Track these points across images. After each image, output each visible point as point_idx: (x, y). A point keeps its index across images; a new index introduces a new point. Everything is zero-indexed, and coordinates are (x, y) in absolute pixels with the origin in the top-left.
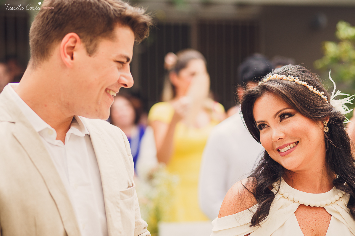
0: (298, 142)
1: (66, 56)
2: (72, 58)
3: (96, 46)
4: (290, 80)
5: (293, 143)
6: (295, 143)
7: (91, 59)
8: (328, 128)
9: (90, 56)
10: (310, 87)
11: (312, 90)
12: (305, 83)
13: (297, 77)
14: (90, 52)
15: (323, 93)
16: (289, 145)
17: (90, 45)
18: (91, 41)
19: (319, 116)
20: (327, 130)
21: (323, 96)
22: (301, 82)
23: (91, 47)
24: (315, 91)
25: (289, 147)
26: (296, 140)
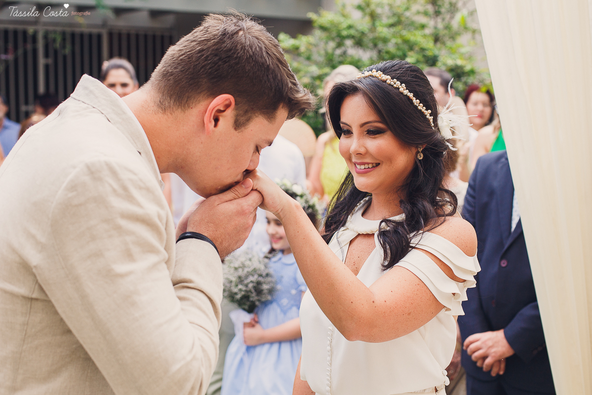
0: (379, 164)
1: (210, 122)
2: (216, 125)
3: (248, 120)
4: (395, 85)
5: (372, 164)
6: (376, 163)
7: (236, 133)
8: (422, 155)
9: (235, 129)
10: (416, 102)
11: (417, 105)
12: (411, 95)
13: (403, 85)
14: (238, 125)
15: (430, 111)
16: (368, 164)
17: (242, 116)
18: (246, 112)
19: (415, 142)
20: (420, 157)
21: (428, 116)
22: (406, 92)
23: (242, 119)
24: (421, 107)
25: (366, 166)
26: (378, 162)
